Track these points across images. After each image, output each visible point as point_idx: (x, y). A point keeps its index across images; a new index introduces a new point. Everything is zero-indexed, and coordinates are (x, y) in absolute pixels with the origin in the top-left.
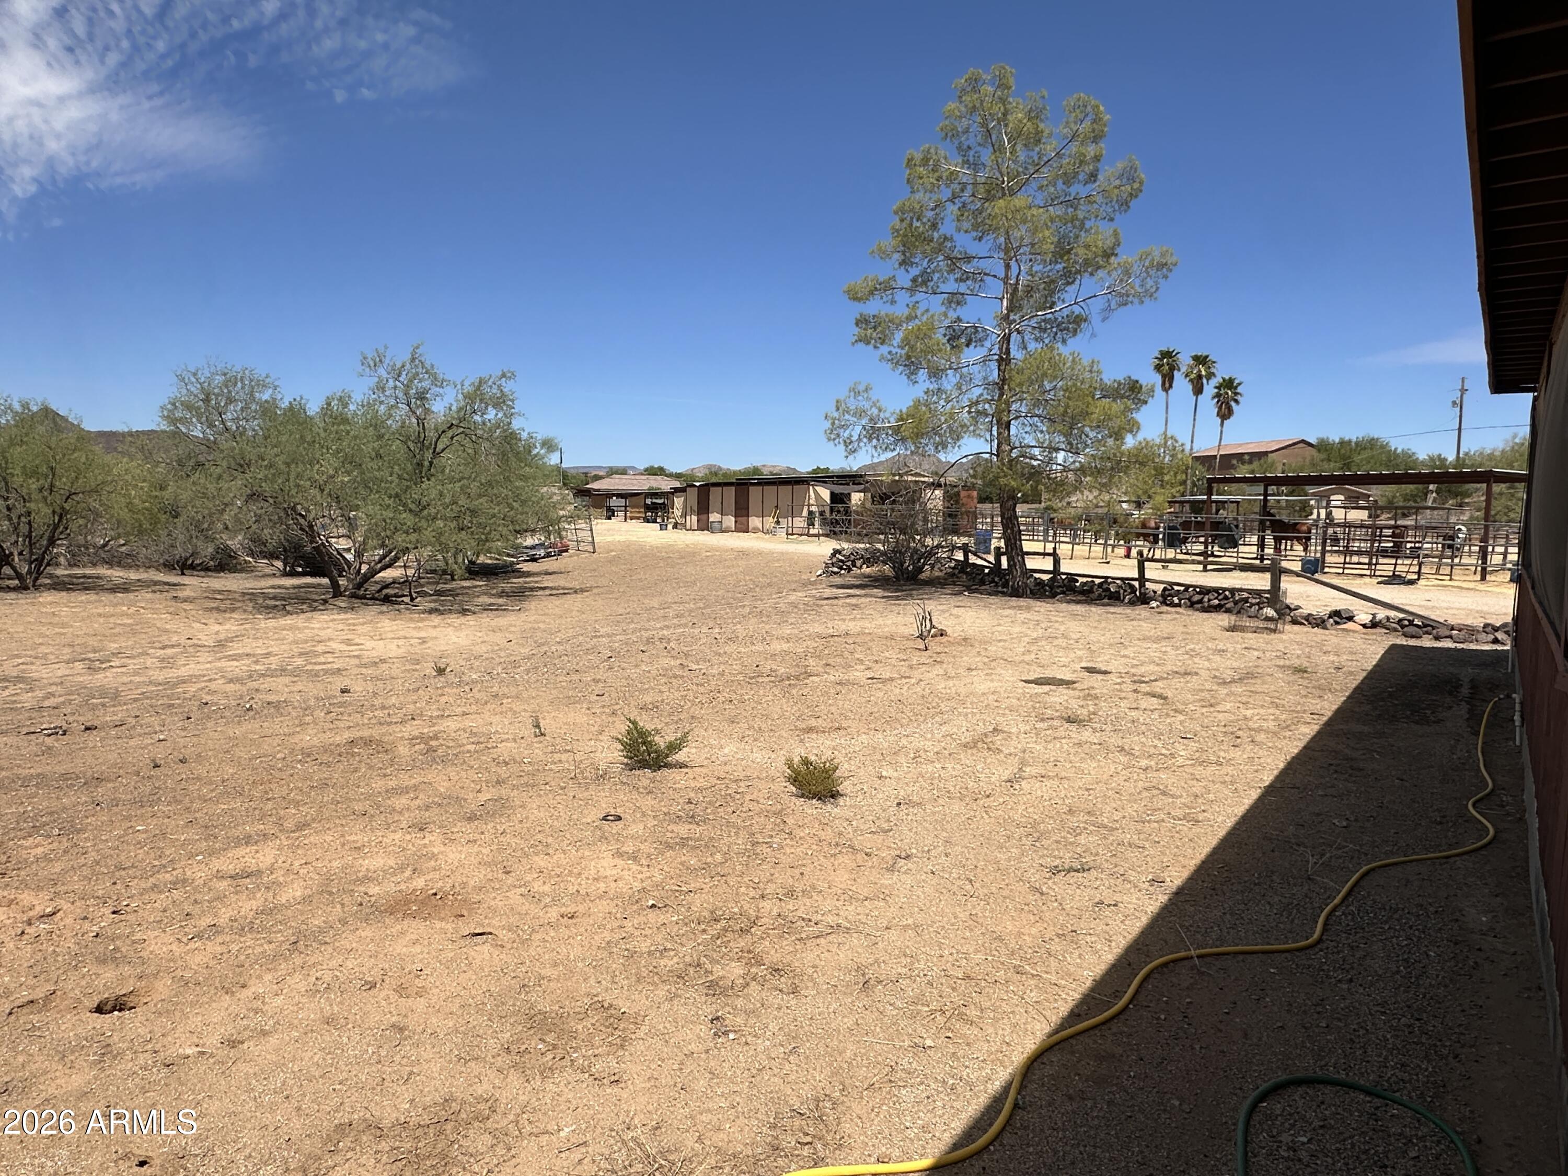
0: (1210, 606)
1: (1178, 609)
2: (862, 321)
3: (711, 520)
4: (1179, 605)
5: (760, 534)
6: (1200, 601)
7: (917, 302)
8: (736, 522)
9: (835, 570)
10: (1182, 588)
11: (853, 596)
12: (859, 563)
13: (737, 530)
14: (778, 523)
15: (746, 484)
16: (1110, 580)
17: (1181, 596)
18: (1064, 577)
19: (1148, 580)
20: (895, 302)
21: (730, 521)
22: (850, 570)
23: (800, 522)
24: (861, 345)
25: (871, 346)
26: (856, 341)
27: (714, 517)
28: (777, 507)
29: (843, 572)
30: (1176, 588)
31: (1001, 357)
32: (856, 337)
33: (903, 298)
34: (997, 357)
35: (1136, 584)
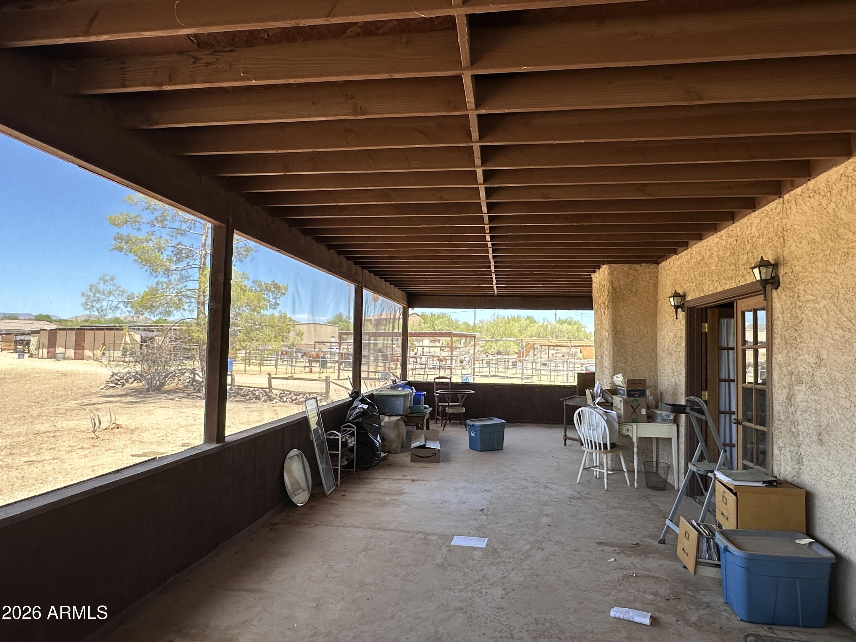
0: (299, 402)
1: (286, 404)
2: (119, 238)
3: (57, 352)
4: (286, 402)
5: (92, 361)
6: (296, 399)
7: (154, 231)
8: (75, 353)
9: (112, 385)
10: (288, 393)
11: (111, 402)
12: (131, 380)
13: (76, 358)
14: (103, 354)
15: (84, 329)
16: (256, 389)
17: (287, 397)
18: (236, 387)
19: (273, 388)
20: (141, 229)
21: (71, 352)
22: (123, 385)
23: (118, 354)
24: (116, 252)
25: (123, 253)
26: (113, 249)
27: (59, 350)
28: (104, 344)
29: (118, 386)
30: (286, 392)
31: (201, 267)
32: (113, 247)
33: (145, 228)
34: (198, 266)
35: (267, 390)
